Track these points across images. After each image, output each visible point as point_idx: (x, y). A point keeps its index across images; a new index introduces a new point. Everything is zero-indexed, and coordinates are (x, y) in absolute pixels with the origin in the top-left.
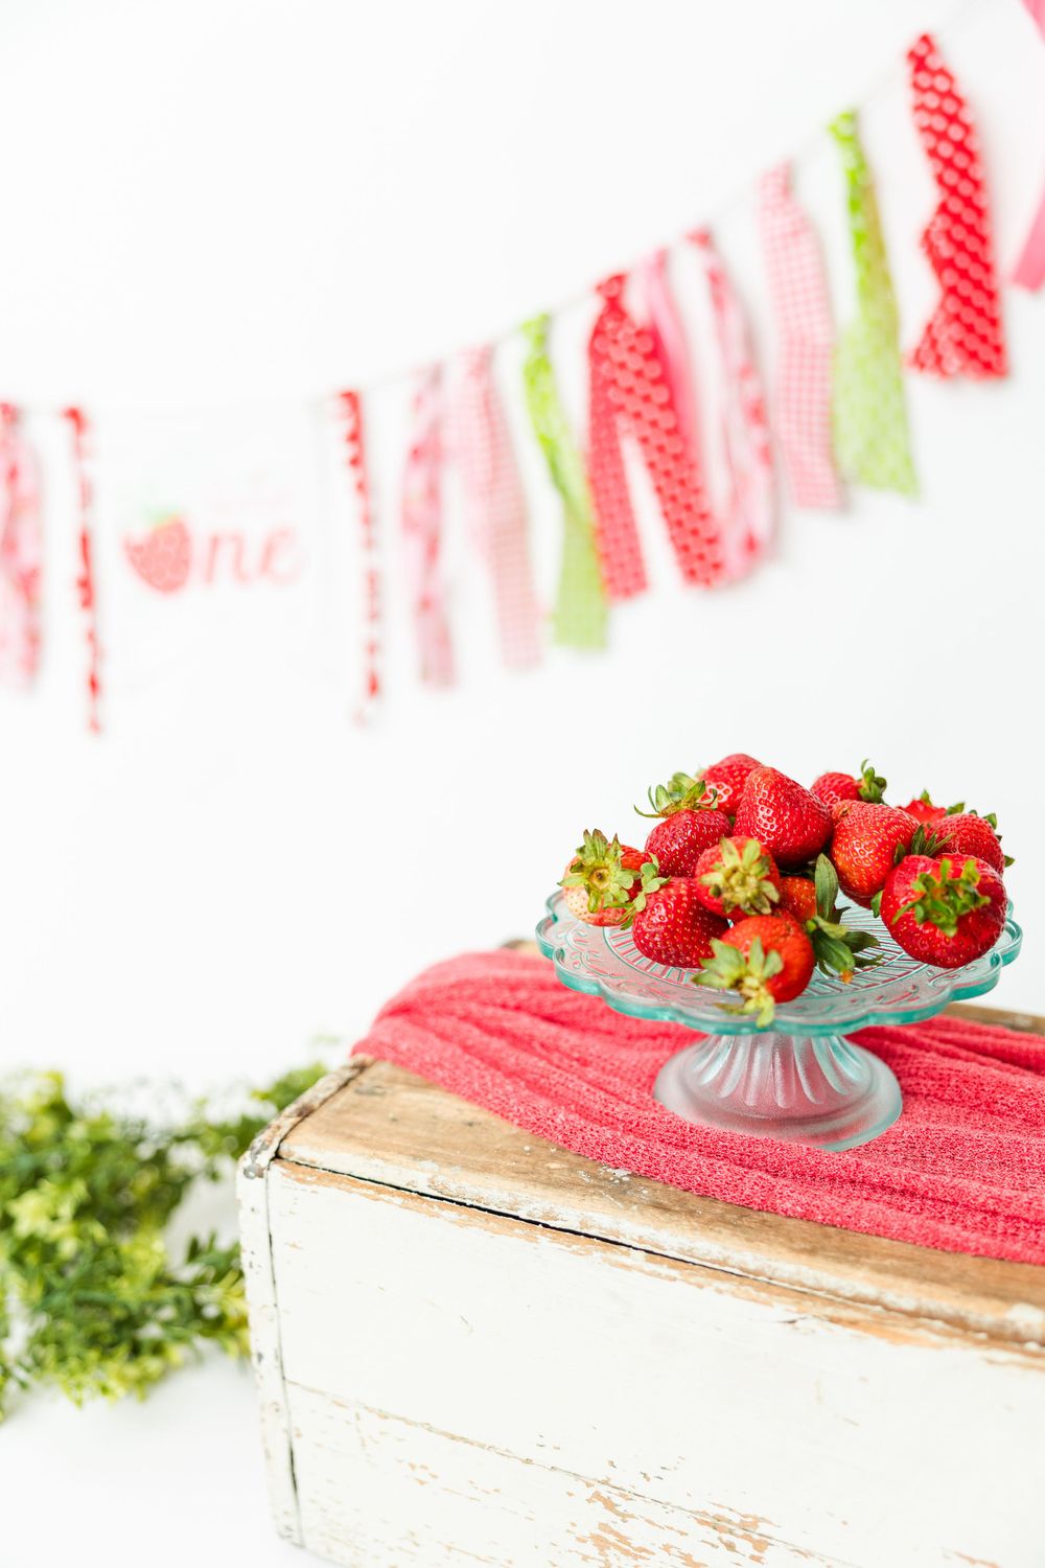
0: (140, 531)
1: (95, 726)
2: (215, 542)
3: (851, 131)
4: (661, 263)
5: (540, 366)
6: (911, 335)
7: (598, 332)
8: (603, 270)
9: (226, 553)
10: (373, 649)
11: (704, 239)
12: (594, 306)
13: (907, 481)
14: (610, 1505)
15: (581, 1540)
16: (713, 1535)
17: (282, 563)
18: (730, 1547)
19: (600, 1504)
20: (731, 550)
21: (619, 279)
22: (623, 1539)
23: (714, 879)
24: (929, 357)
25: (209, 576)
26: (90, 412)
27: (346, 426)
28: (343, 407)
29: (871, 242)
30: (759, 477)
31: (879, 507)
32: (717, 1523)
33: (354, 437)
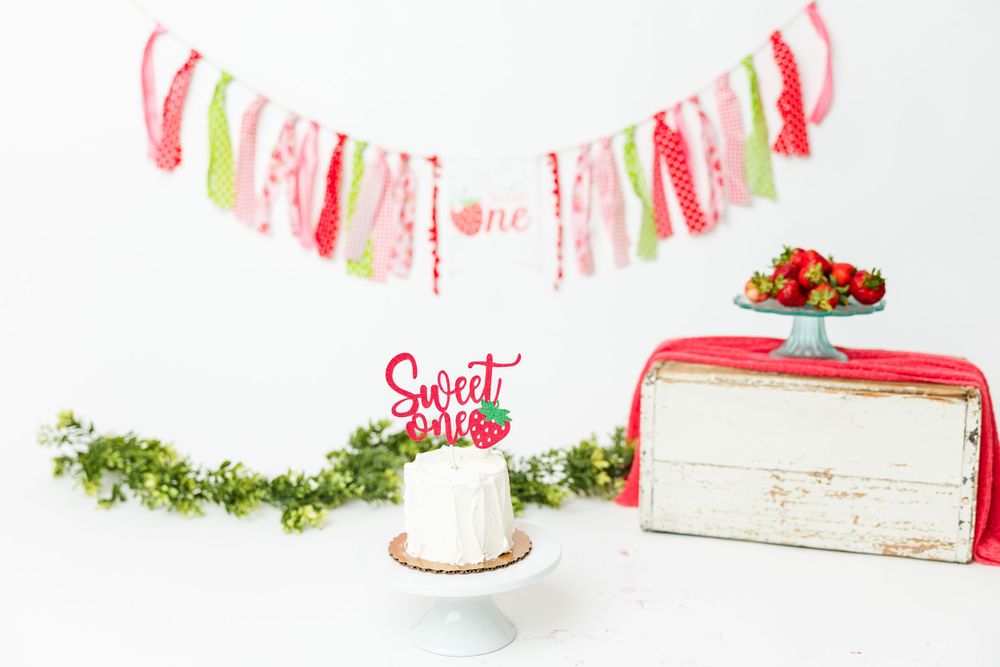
0: (459, 209)
1: (436, 291)
2: (492, 214)
3: (749, 63)
4: (678, 107)
5: (631, 147)
6: (773, 138)
7: (656, 134)
8: (656, 110)
9: (496, 218)
10: (560, 258)
11: (695, 100)
12: (653, 124)
13: (772, 194)
14: (778, 478)
15: (766, 494)
16: (813, 479)
17: (521, 223)
18: (820, 482)
19: (774, 478)
20: (708, 218)
21: (663, 113)
22: (781, 490)
23: (807, 275)
24: (781, 146)
25: (489, 228)
26: (441, 159)
27: (552, 167)
28: (549, 159)
29: (758, 103)
30: (719, 191)
31: (762, 204)
32: (816, 474)
33: (555, 172)
